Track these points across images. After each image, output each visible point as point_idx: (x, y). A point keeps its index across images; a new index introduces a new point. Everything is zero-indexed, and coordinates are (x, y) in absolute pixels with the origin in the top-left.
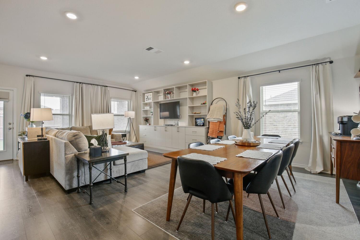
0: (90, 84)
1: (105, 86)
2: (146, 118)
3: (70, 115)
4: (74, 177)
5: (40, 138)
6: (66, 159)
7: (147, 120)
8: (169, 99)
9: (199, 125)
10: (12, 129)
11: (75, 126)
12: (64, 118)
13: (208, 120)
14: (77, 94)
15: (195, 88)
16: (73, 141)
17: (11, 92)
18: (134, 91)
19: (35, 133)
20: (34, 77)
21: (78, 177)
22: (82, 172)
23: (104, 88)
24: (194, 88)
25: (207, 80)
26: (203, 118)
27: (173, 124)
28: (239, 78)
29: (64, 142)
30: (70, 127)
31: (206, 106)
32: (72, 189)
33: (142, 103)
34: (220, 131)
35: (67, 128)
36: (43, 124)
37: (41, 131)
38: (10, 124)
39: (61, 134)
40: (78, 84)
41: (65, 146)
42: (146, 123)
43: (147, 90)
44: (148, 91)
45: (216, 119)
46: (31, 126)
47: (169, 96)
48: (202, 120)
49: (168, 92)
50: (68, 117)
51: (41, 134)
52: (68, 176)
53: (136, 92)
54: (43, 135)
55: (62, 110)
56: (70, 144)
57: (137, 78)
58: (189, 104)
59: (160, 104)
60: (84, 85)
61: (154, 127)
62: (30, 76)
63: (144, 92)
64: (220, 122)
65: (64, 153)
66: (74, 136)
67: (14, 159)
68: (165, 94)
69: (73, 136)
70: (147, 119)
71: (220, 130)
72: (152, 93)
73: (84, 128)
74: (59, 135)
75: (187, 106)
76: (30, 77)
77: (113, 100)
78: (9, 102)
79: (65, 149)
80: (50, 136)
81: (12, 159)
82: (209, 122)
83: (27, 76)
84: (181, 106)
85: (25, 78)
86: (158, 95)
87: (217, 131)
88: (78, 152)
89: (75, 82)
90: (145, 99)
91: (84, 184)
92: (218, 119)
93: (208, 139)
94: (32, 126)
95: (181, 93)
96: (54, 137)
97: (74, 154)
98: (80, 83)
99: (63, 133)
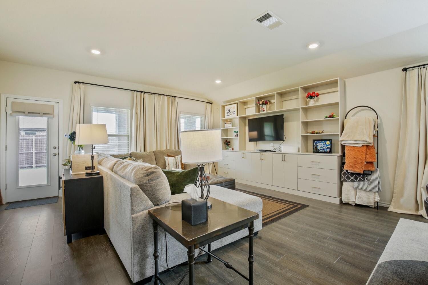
0: (153, 93)
1: (172, 96)
2: (226, 141)
3: (129, 136)
4: (148, 257)
5: (89, 171)
6: (133, 221)
7: (228, 143)
8: (265, 112)
9: (321, 151)
10: (57, 155)
11: (135, 151)
12: (121, 141)
13: (343, 142)
14: (137, 108)
15: (313, 93)
16: (145, 184)
17: (56, 106)
18: (209, 103)
19: (84, 164)
20: (84, 84)
21: (156, 257)
22: (162, 246)
23: (171, 98)
24: (311, 93)
25: (338, 78)
26: (329, 140)
27: (272, 149)
28: (405, 70)
29: (128, 187)
30: (130, 153)
31: (338, 119)
32: (145, 279)
33: (221, 119)
34: (368, 163)
35: (125, 154)
36: (94, 149)
37: (91, 161)
38: (55, 148)
39: (122, 168)
40: (139, 93)
41: (132, 195)
42: (226, 147)
43: (228, 102)
44: (230, 102)
45: (359, 141)
46: (78, 152)
47: (264, 107)
48: (328, 143)
49: (263, 101)
50: (126, 139)
51: (90, 165)
52: (137, 254)
53: (212, 104)
54: (94, 167)
55: (117, 130)
56: (141, 191)
57: (218, 82)
58: (301, 117)
59: (249, 120)
60: (146, 95)
61: (241, 153)
62: (79, 82)
63: (223, 104)
64: (367, 146)
65: (130, 208)
66: (148, 175)
67: (59, 196)
68: (258, 105)
69: (144, 175)
70: (228, 141)
71: (368, 160)
72: (236, 104)
73: (147, 154)
74: (118, 169)
75: (300, 121)
76: (79, 84)
77: (184, 115)
78: (54, 118)
79: (132, 202)
80: (104, 169)
81: (57, 195)
82: (343, 147)
83: (76, 83)
84: (288, 121)
85: (73, 85)
86: (245, 107)
87: (364, 161)
88: (155, 205)
89: (135, 91)
90: (226, 114)
91: (166, 268)
92: (364, 141)
93: (343, 174)
94: (80, 152)
95: (283, 102)
96: (110, 172)
97: (146, 212)
98: (142, 92)
99: (125, 166)
